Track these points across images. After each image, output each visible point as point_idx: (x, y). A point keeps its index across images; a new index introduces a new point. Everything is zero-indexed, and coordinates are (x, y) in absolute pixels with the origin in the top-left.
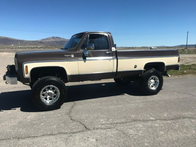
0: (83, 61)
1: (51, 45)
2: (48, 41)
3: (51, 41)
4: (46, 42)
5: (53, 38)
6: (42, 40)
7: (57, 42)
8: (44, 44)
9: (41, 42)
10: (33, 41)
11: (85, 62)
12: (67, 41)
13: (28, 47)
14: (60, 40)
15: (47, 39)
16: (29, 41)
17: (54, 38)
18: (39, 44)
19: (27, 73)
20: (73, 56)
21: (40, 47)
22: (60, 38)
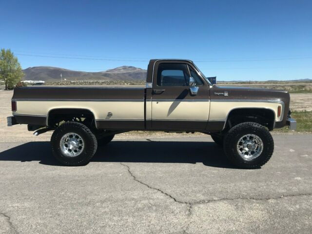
1: (122, 79)
2: (116, 72)
3: (121, 73)
4: (114, 74)
5: (125, 68)
6: (107, 71)
7: (130, 75)
8: (111, 78)
9: (106, 75)
10: (94, 74)
12: (144, 73)
13: (85, 82)
14: (135, 71)
15: (115, 69)
16: (89, 73)
18: (104, 77)
21: (103, 83)
22: (135, 68)
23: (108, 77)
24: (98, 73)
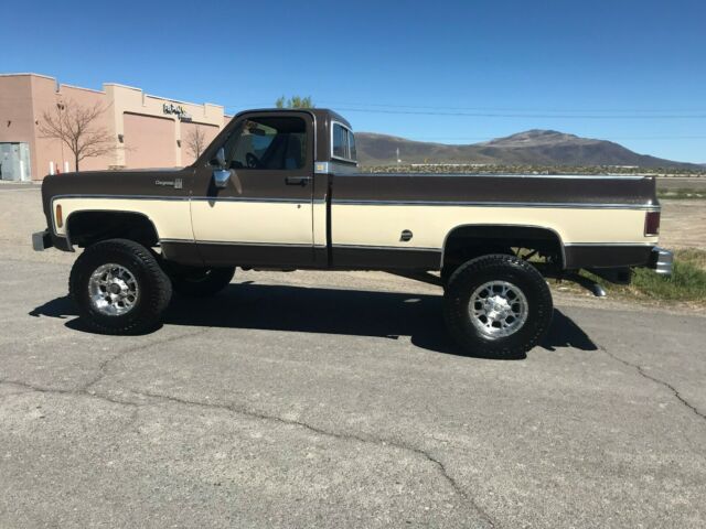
2: (513, 145)
3: (525, 146)
4: (508, 149)
5: (534, 134)
6: (492, 143)
7: (546, 150)
8: (499, 157)
9: (488, 151)
10: (462, 148)
14: (560, 141)
15: (510, 138)
16: (451, 147)
17: (537, 136)
18: (482, 156)
19: (60, 226)
22: (560, 135)
23: (493, 155)
24: (471, 146)
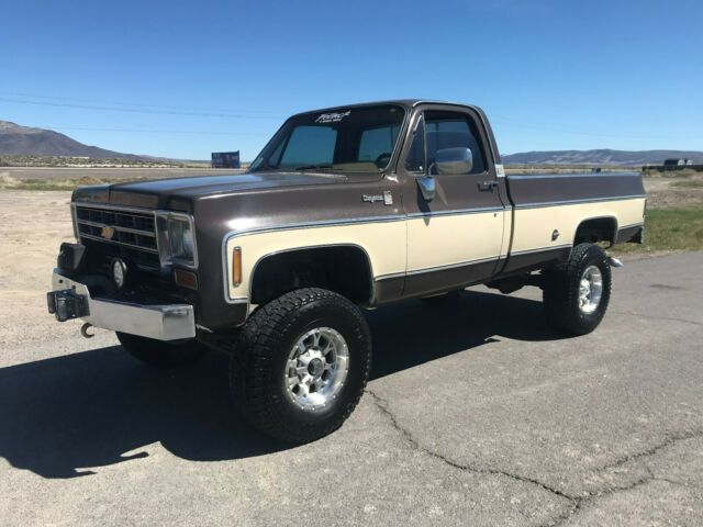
0: (422, 221)
11: (427, 223)
19: (237, 282)
20: (389, 200)
